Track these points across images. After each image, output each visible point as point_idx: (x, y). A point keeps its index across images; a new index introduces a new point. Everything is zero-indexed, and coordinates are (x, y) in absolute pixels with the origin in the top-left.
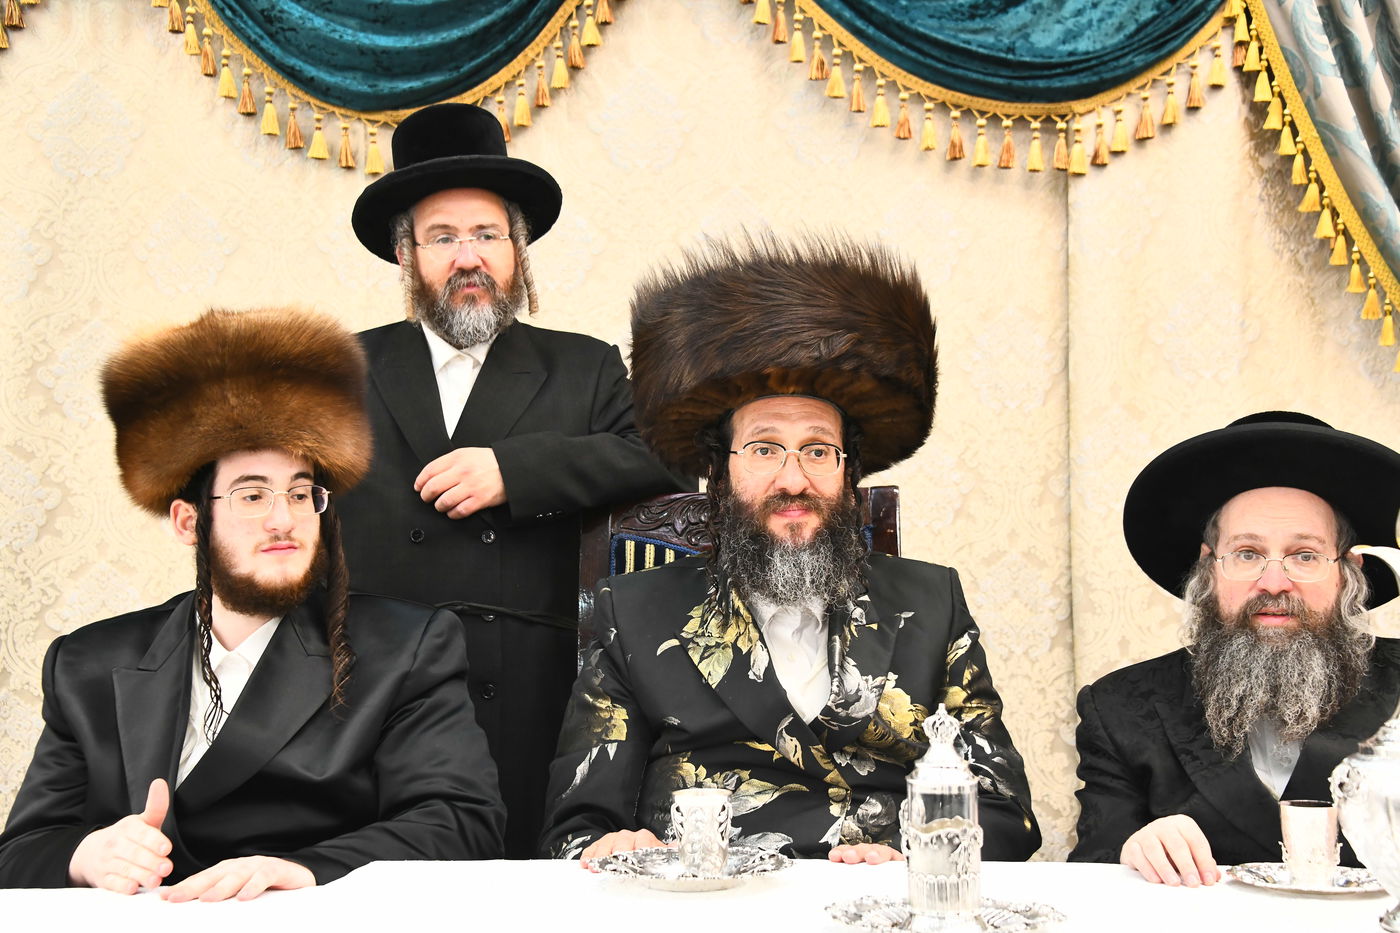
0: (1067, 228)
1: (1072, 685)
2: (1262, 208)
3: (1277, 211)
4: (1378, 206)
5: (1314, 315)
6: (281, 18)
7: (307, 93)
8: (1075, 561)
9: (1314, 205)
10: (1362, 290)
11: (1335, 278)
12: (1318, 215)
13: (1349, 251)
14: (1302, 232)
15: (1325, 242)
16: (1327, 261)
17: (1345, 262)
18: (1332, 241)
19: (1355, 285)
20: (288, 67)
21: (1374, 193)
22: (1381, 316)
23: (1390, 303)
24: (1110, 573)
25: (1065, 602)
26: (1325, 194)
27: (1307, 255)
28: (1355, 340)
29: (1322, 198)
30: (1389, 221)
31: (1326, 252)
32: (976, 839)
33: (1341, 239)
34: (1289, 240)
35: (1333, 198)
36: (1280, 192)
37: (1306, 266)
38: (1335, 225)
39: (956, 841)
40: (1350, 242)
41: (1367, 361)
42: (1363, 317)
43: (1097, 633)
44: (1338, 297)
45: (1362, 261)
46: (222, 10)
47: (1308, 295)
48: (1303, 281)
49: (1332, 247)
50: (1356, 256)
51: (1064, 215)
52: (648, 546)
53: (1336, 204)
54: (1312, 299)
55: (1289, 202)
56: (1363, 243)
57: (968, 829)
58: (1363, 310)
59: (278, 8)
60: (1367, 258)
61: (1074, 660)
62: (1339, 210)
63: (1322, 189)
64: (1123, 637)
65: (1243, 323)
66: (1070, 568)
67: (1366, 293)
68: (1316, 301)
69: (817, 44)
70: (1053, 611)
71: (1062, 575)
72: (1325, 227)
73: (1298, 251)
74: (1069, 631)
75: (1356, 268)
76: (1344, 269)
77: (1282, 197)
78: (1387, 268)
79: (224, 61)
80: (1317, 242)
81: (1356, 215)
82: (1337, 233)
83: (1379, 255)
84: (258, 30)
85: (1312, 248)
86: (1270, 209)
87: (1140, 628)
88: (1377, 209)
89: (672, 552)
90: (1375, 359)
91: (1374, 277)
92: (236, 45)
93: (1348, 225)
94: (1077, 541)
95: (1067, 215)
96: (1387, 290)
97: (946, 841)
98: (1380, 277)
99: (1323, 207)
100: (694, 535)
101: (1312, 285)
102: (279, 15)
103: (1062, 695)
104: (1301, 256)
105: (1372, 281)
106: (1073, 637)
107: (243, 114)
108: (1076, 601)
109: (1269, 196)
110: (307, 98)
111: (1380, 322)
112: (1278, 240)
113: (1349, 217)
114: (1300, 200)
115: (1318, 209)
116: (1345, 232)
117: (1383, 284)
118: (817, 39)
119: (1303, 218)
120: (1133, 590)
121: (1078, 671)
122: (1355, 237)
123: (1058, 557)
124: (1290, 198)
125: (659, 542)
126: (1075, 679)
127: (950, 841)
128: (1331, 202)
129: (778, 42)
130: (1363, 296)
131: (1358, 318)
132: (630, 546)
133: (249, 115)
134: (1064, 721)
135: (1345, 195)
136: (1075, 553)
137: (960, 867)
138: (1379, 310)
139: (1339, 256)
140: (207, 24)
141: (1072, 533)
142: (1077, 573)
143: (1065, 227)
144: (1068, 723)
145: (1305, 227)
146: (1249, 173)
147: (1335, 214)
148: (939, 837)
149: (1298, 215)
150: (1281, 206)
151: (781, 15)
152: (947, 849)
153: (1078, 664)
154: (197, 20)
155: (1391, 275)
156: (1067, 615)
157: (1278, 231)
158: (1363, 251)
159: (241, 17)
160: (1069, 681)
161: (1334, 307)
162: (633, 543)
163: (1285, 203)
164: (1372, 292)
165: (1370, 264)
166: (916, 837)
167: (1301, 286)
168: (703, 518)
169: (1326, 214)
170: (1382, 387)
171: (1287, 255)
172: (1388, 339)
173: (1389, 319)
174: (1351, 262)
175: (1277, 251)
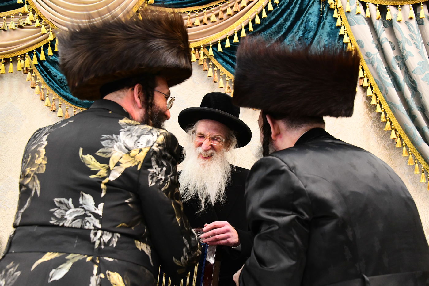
2: (372, 130)
3: (377, 130)
5: (392, 164)
6: (64, 82)
7: (71, 104)
9: (389, 128)
10: (407, 155)
11: (398, 152)
12: (391, 131)
13: (402, 143)
14: (386, 137)
15: (394, 140)
16: (395, 147)
17: (400, 146)
18: (396, 140)
19: (405, 154)
20: (65, 96)
21: (408, 124)
22: (414, 164)
23: (417, 160)
26: (392, 125)
27: (388, 145)
28: (407, 172)
31: (394, 143)
33: (399, 139)
34: (382, 139)
35: (395, 126)
36: (378, 125)
37: (388, 148)
38: (397, 135)
40: (402, 140)
41: (411, 179)
42: (408, 164)
44: (400, 158)
45: (406, 146)
46: (46, 80)
47: (390, 157)
48: (388, 153)
49: (396, 142)
50: (404, 144)
53: (396, 128)
55: (381, 128)
56: (406, 140)
58: (408, 162)
59: (63, 79)
60: (408, 145)
63: (391, 123)
67: (409, 156)
68: (393, 159)
69: (227, 82)
72: (393, 135)
73: (385, 144)
75: (404, 148)
76: (400, 149)
77: (379, 126)
78: (415, 148)
79: (47, 96)
80: (391, 140)
81: (403, 131)
82: (397, 137)
83: (411, 144)
84: (57, 85)
85: (390, 142)
86: (375, 130)
88: (409, 129)
90: (414, 178)
92: (50, 91)
93: (401, 134)
96: (415, 155)
98: (412, 151)
99: (392, 129)
101: (391, 154)
102: (63, 81)
104: (386, 145)
105: (410, 153)
107: (52, 111)
109: (374, 125)
110: (71, 105)
111: (414, 166)
112: (378, 139)
113: (401, 132)
114: (384, 127)
115: (391, 129)
116: (400, 137)
117: (414, 153)
118: (227, 80)
119: (386, 132)
122: (403, 138)
124: (381, 126)
129: (215, 82)
130: (408, 158)
131: (407, 165)
133: (54, 111)
135: (399, 125)
138: (414, 162)
139: (399, 145)
140: (42, 85)
145: (387, 136)
146: (367, 118)
147: (396, 131)
149: (384, 131)
150: (379, 129)
151: (216, 74)
154: (39, 84)
157: (378, 137)
158: (406, 143)
159: (52, 82)
161: (398, 161)
163: (380, 128)
164: (411, 156)
165: (409, 147)
167: (387, 155)
169: (393, 131)
170: (417, 187)
171: (382, 145)
172: (417, 171)
173: (417, 165)
174: (403, 146)
175: (378, 143)
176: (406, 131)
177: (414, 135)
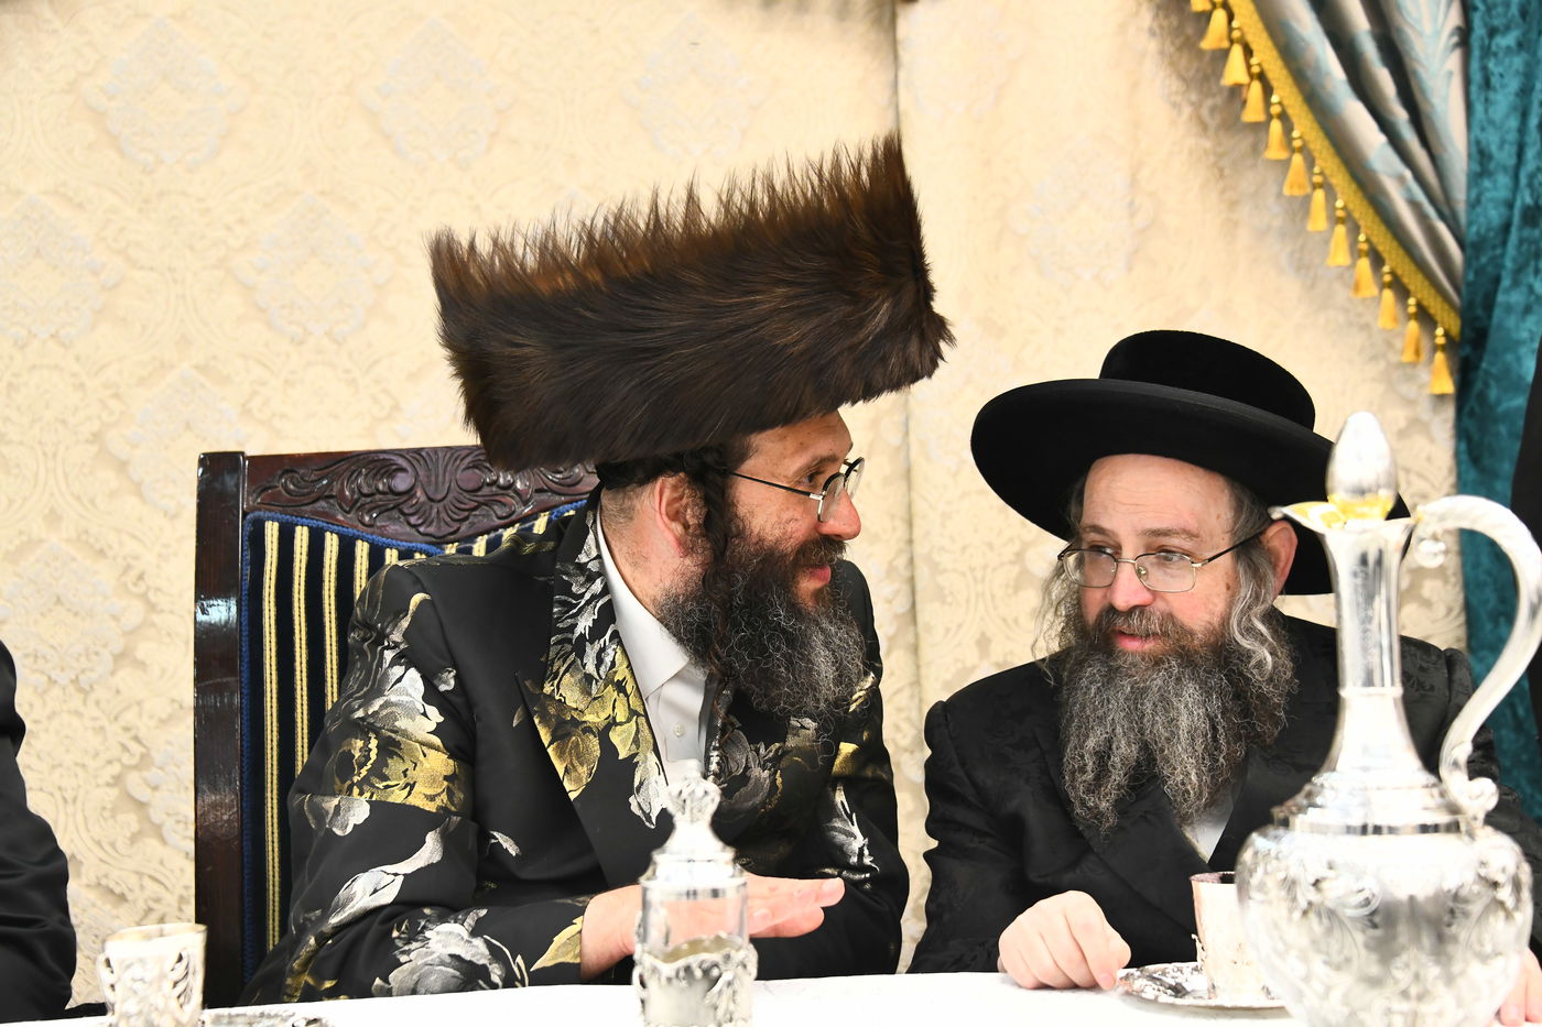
0: (896, 76)
1: (917, 700)
2: (1153, 46)
3: (1173, 49)
4: (1303, 40)
5: (1223, 191)
8: (918, 533)
9: (1221, 40)
10: (1283, 155)
11: (1249, 140)
12: (1225, 53)
13: (1267, 103)
14: (1206, 78)
15: (1236, 92)
16: (1238, 117)
17: (1261, 117)
18: (1244, 90)
19: (1275, 151)
22: (1309, 190)
23: (1322, 173)
24: (964, 549)
25: (906, 588)
26: (1235, 24)
27: (1213, 110)
28: (1277, 223)
29: (1230, 29)
30: (1317, 61)
31: (1237, 105)
32: (745, 966)
33: (1256, 87)
34: (1188, 87)
35: (1246, 29)
36: (1176, 23)
37: (1213, 123)
38: (1249, 66)
39: (715, 972)
40: (1268, 90)
41: (1292, 252)
42: (1286, 191)
43: (948, 630)
44: (1254, 166)
45: (1284, 117)
47: (1215, 164)
48: (1208, 144)
49: (1244, 96)
50: (1275, 110)
51: (891, 57)
52: (298, 529)
53: (1250, 38)
54: (1221, 170)
55: (1188, 38)
56: (1285, 93)
57: (733, 953)
58: (1286, 184)
60: (1290, 111)
61: (918, 667)
62: (1254, 46)
63: (1231, 17)
64: (983, 634)
65: (1131, 203)
66: (910, 542)
67: (1290, 160)
68: (1227, 172)
70: (889, 602)
71: (900, 552)
72: (1235, 71)
73: (1200, 106)
74: (912, 628)
75: (1276, 126)
76: (1260, 128)
77: (1177, 31)
78: (1316, 126)
80: (1226, 94)
81: (1275, 53)
82: (1252, 76)
83: (1305, 108)
85: (1219, 100)
86: (1163, 44)
87: (1004, 620)
88: (1303, 44)
89: (335, 536)
90: (1302, 250)
91: (1300, 138)
93: (1266, 66)
94: (920, 507)
95: (896, 57)
96: (1316, 154)
97: (698, 973)
98: (1307, 137)
99: (1232, 42)
100: (369, 512)
101: (1220, 150)
103: (903, 715)
104: (1205, 112)
105: (1297, 144)
106: (917, 636)
108: (920, 586)
109: (1161, 27)
111: (1307, 200)
112: (1174, 88)
113: (1266, 56)
114: (1202, 34)
115: (1225, 44)
116: (1262, 77)
117: (1312, 146)
119: (1207, 58)
120: (994, 570)
121: (925, 683)
122: (1275, 84)
123: (894, 529)
124: (1190, 30)
125: (314, 523)
126: (920, 692)
127: (706, 972)
128: (1243, 35)
130: (1286, 164)
131: (1280, 195)
132: (272, 531)
134: (906, 750)
135: (1260, 26)
136: (917, 522)
137: (720, 1012)
138: (1307, 183)
139: (1253, 112)
141: (915, 496)
142: (920, 549)
143: (891, 76)
144: (912, 752)
145: (1209, 71)
147: (1248, 52)
148: (688, 969)
149: (1201, 53)
150: (1178, 42)
152: (701, 986)
153: (924, 671)
155: (1321, 134)
156: (908, 606)
157: (1174, 77)
158: (1286, 102)
160: (912, 697)
161: (1248, 181)
162: (276, 525)
163: (1182, 39)
164: (1297, 159)
165: (1295, 120)
166: (654, 970)
167: (1206, 152)
168: (381, 487)
169: (1237, 52)
170: (1313, 286)
171: (1187, 111)
172: (1318, 221)
173: (1319, 195)
174: (1270, 117)
175: (1175, 105)
176: (1288, 50)
177: (1318, 69)
